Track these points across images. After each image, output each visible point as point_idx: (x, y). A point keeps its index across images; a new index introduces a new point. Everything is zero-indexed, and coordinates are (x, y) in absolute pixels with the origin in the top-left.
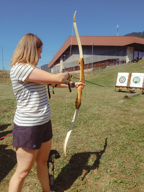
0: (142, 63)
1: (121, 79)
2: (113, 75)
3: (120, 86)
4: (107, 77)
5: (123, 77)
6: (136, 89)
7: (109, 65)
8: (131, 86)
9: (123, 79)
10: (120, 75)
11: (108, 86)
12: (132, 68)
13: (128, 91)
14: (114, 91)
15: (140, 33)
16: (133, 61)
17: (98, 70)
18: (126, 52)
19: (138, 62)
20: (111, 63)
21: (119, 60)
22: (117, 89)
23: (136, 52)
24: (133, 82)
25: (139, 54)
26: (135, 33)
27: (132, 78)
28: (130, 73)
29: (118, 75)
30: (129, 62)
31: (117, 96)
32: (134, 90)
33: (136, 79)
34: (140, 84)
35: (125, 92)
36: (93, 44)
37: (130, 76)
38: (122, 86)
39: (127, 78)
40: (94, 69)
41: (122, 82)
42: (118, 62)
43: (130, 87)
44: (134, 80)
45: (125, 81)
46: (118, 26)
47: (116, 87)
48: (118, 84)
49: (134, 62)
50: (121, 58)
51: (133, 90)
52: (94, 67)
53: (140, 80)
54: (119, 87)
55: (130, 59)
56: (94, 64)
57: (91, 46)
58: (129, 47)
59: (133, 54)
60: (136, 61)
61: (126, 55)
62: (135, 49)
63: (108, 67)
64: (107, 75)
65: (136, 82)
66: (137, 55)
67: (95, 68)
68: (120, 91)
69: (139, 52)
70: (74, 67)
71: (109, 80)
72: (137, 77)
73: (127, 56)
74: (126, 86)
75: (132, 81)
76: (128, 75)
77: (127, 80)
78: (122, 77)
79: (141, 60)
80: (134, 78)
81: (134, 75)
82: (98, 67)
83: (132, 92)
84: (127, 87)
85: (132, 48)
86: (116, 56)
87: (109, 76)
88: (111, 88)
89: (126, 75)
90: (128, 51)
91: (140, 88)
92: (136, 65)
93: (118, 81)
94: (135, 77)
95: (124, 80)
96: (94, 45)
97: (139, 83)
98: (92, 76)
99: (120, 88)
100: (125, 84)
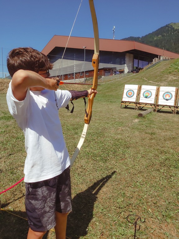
0: (144, 74)
1: (129, 93)
2: (111, 88)
3: (128, 101)
4: (105, 90)
5: (131, 90)
6: (145, 105)
7: (104, 75)
8: (141, 101)
9: (130, 92)
10: (127, 87)
11: (109, 101)
12: (133, 80)
13: (137, 107)
14: (120, 107)
15: (139, 38)
16: (132, 71)
17: (91, 80)
18: (124, 60)
19: (138, 72)
20: (107, 73)
21: (116, 69)
22: (124, 105)
23: (136, 61)
24: (143, 97)
25: (139, 63)
26: (133, 37)
27: (142, 91)
28: (139, 86)
29: (125, 88)
30: (128, 72)
31: (127, 114)
32: (144, 107)
33: (146, 93)
34: (152, 100)
35: (134, 109)
36: (85, 47)
37: (140, 89)
38: (130, 101)
39: (136, 92)
40: (86, 79)
41: (130, 96)
42: (115, 72)
43: (139, 103)
44: (145, 95)
45: (133, 96)
46: (114, 27)
47: (122, 102)
48: (125, 99)
49: (133, 73)
50: (118, 67)
51: (142, 106)
52: (86, 76)
53: (151, 95)
54: (126, 102)
55: (129, 69)
56: (86, 73)
57: (83, 50)
58: (128, 54)
59: (132, 63)
60: (136, 72)
61: (124, 64)
62: (135, 57)
63: (104, 78)
64: (105, 88)
65: (146, 97)
66: (137, 64)
67: (88, 78)
68: (126, 107)
69: (139, 61)
70: (62, 75)
71: (107, 94)
72: (148, 91)
73: (126, 65)
74: (134, 101)
75: (141, 95)
76: (137, 88)
77: (136, 94)
78: (129, 90)
79: (142, 70)
80: (144, 92)
81: (145, 88)
82: (90, 77)
83: (141, 109)
84: (136, 103)
85: (132, 55)
86: (112, 64)
87: (106, 88)
88: (114, 104)
89: (135, 87)
90: (127, 59)
91: (151, 105)
92: (137, 77)
93: (125, 96)
94: (146, 91)
95: (132, 94)
96: (86, 49)
97: (150, 98)
98: (87, 88)
99: (127, 104)
100: (133, 99)
